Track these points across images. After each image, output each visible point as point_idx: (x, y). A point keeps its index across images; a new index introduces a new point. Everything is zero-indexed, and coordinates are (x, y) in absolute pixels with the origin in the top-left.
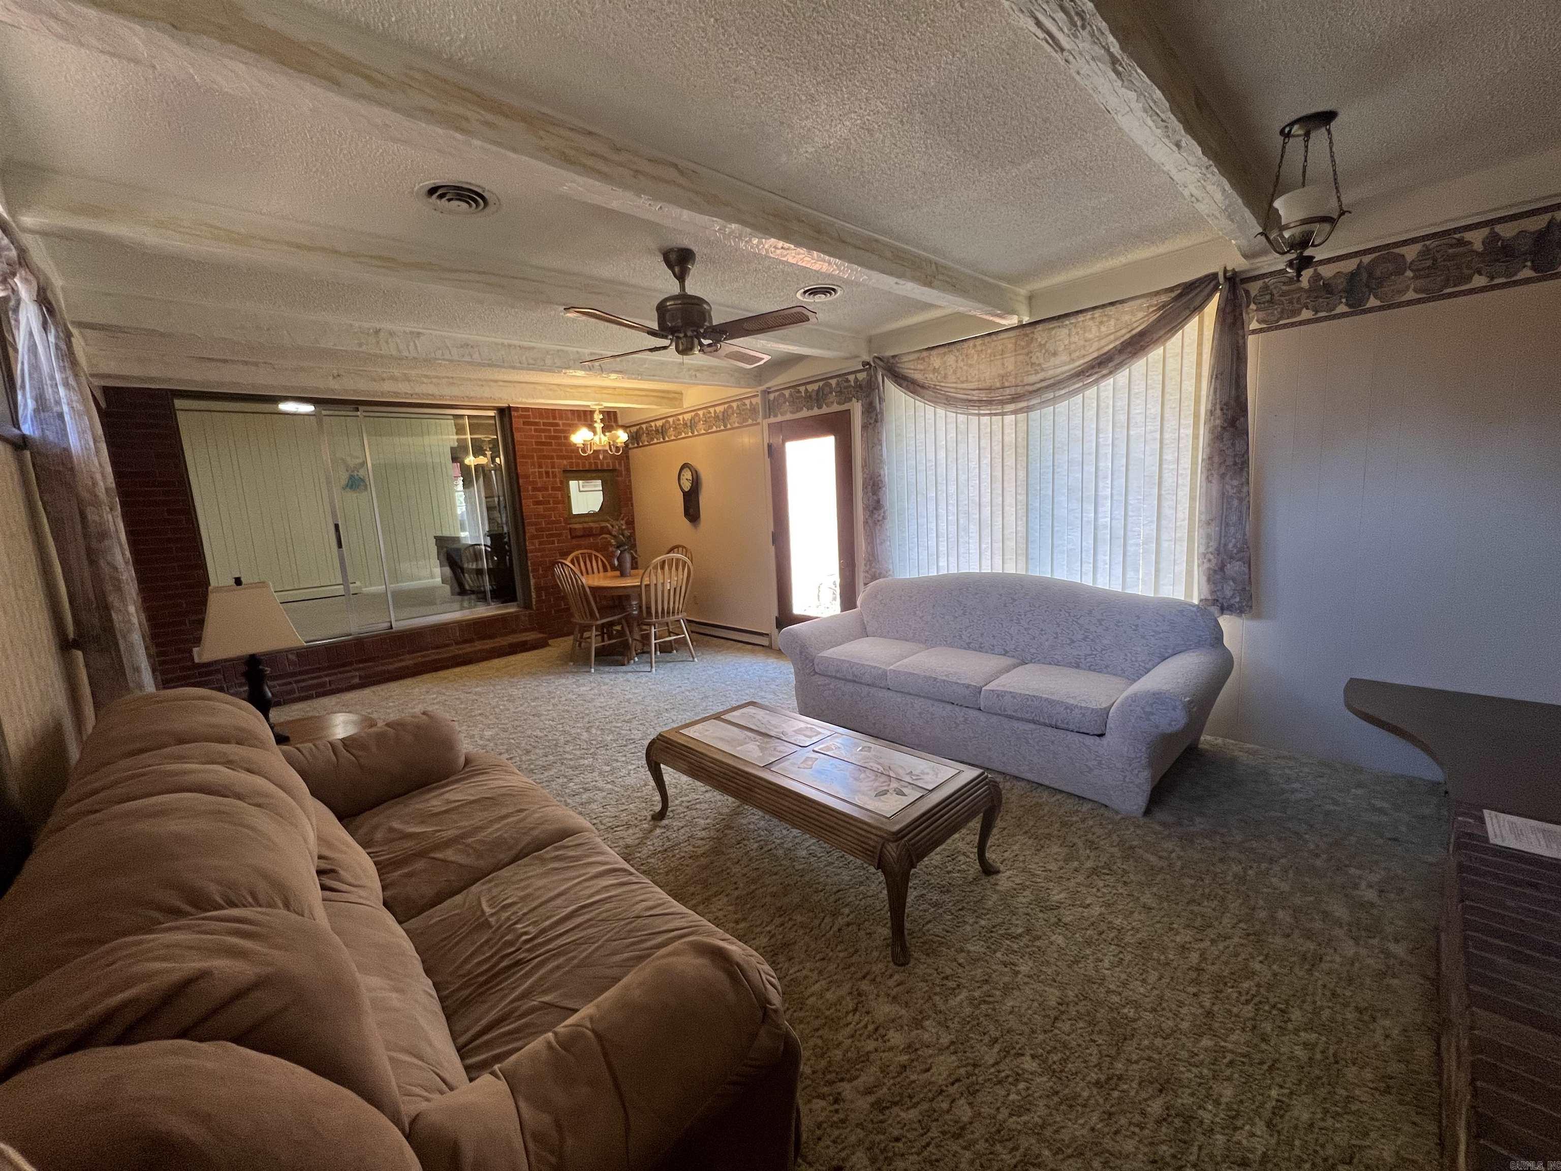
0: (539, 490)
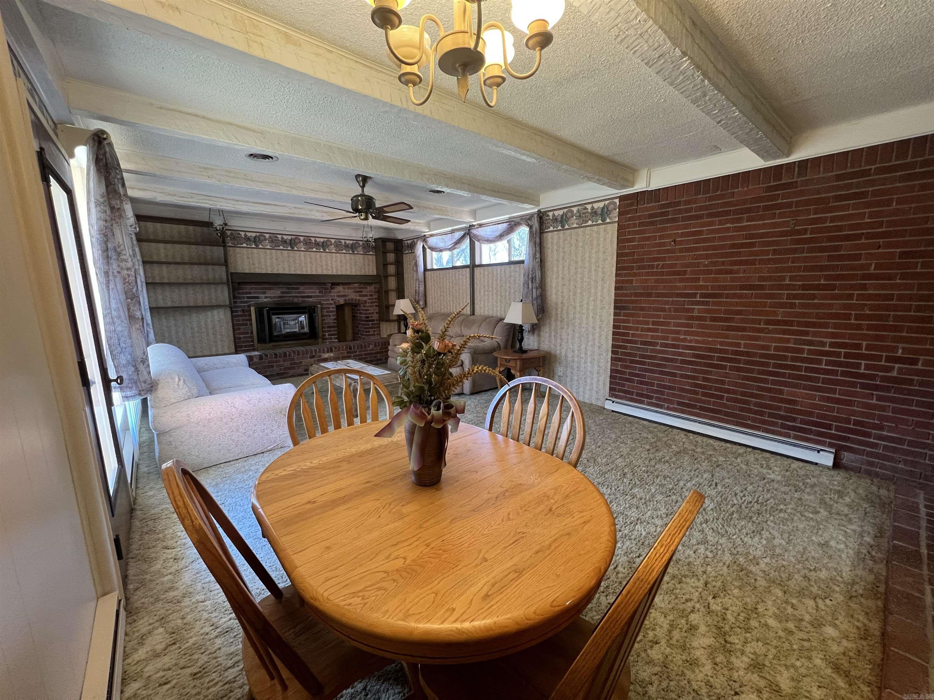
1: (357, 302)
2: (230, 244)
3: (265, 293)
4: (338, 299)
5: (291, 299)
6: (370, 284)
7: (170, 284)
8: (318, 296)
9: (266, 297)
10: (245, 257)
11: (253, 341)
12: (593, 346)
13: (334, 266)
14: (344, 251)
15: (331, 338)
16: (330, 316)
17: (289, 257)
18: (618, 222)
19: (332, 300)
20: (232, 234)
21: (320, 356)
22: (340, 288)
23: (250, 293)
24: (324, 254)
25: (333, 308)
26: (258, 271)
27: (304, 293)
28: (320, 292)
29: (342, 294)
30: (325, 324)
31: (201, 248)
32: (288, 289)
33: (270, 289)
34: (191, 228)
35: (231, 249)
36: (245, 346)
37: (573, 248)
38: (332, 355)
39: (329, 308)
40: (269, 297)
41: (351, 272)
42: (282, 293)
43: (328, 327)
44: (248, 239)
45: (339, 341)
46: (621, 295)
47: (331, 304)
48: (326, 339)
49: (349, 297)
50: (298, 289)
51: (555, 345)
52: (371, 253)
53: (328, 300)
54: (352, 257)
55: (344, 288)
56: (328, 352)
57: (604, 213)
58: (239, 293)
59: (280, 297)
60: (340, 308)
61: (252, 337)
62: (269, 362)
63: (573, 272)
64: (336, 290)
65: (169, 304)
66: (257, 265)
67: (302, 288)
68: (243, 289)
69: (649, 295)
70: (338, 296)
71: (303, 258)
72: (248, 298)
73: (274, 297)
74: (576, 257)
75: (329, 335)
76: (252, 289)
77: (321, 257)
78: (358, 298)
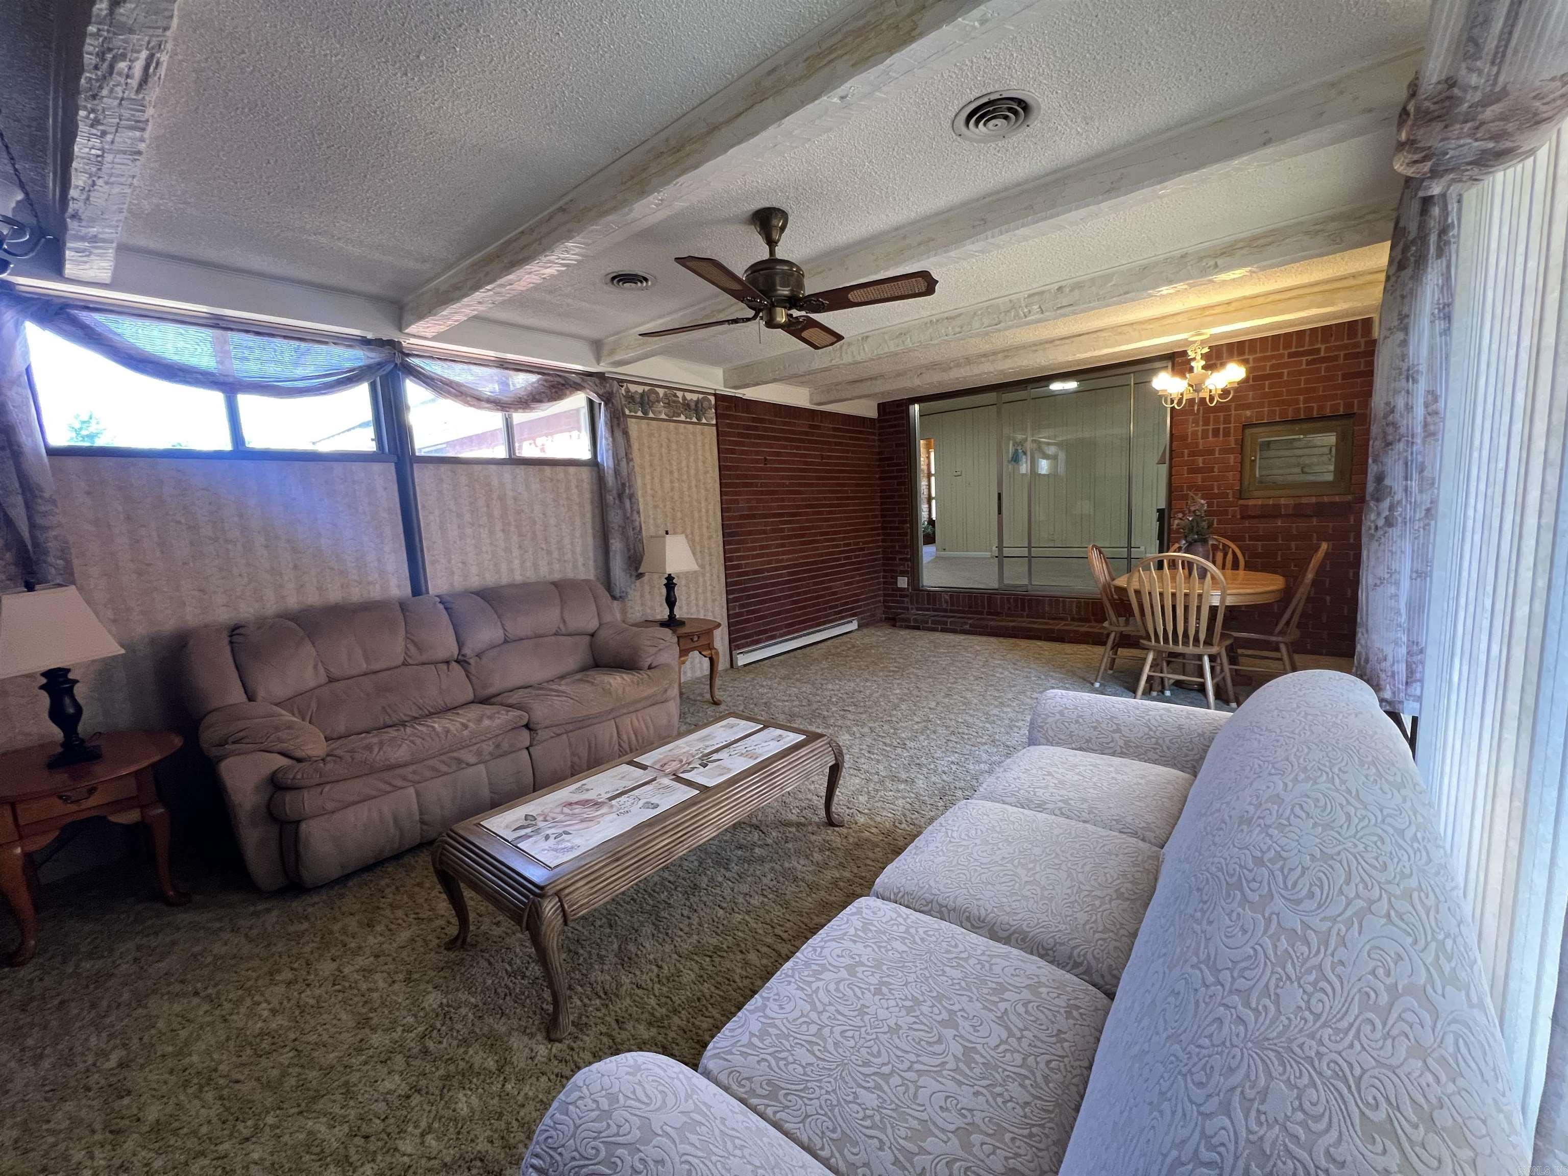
0: (1202, 453)
12: (704, 593)
18: (717, 425)
37: (664, 450)
46: (730, 518)
51: (652, 608)
57: (697, 409)
63: (667, 485)
69: (753, 516)
74: (671, 464)
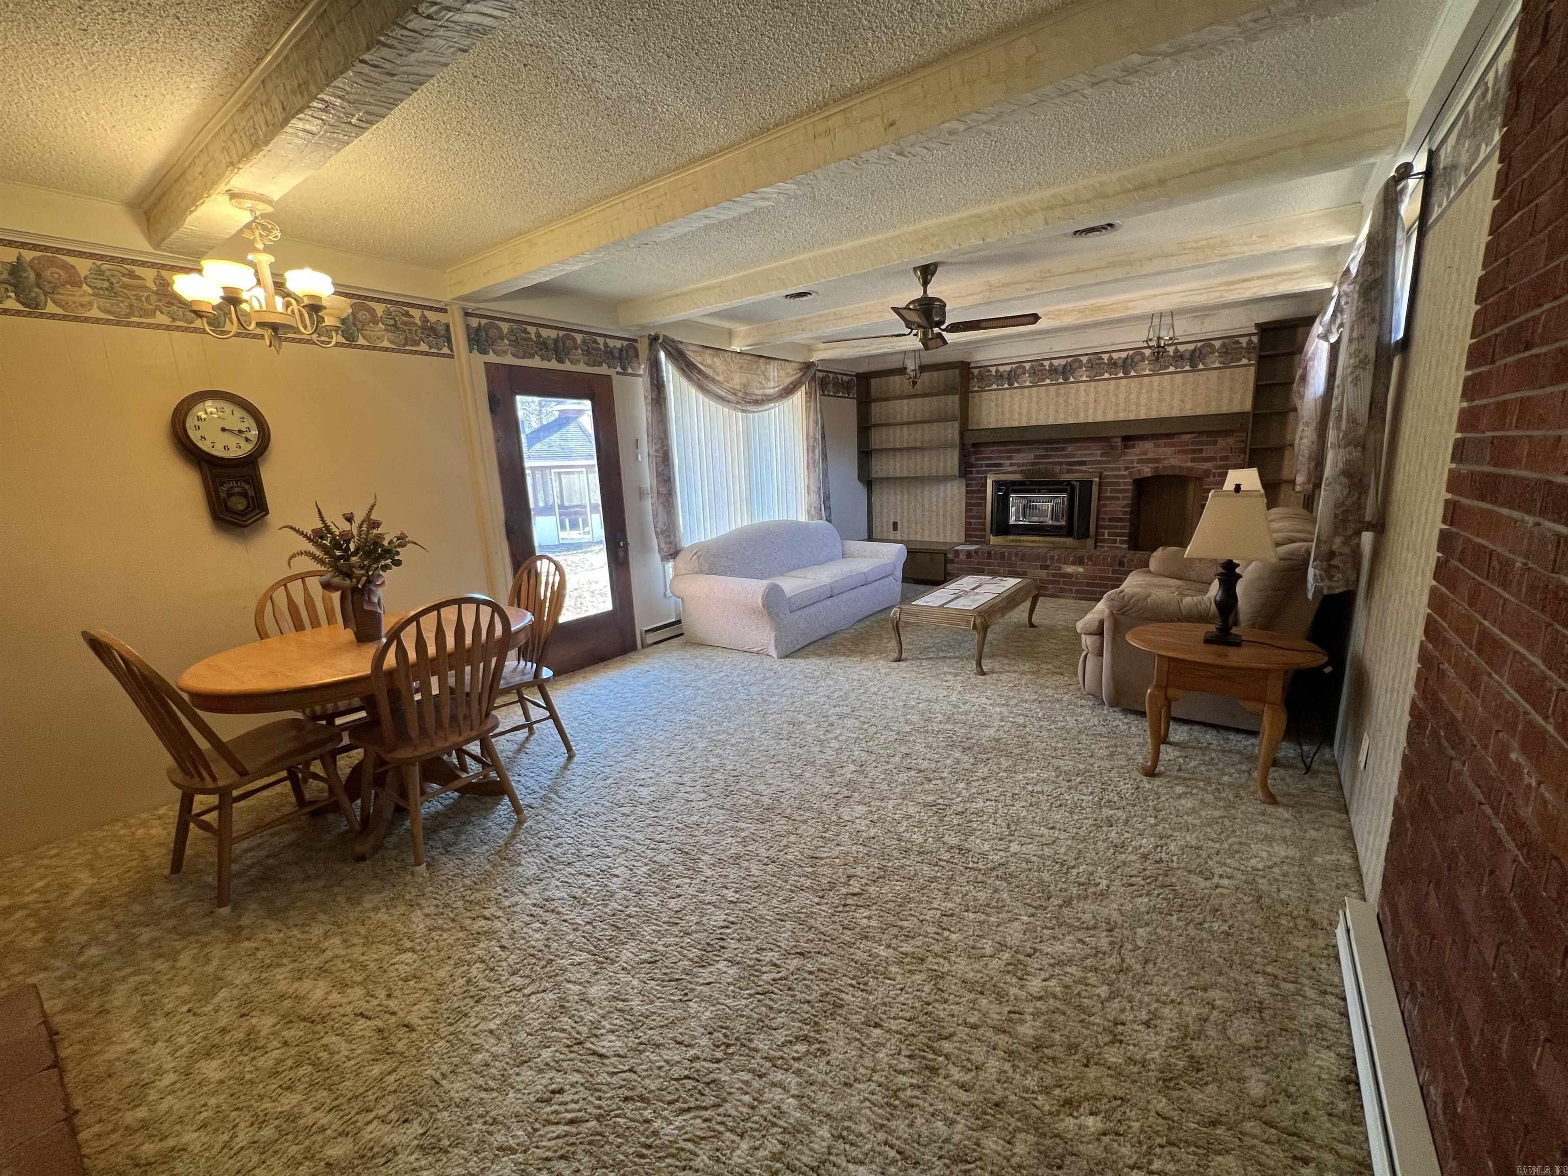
1: (1184, 473)
2: (976, 389)
3: (1010, 458)
4: (1139, 466)
5: (1050, 466)
6: (1226, 433)
7: (908, 449)
8: (1099, 462)
9: (1011, 465)
10: (993, 404)
11: (984, 530)
13: (1143, 402)
14: (1172, 369)
15: (1115, 541)
16: (1117, 498)
17: (1058, 395)
19: (1127, 468)
20: (980, 372)
21: (1059, 569)
22: (1148, 445)
23: (991, 458)
24: (1124, 381)
25: (1125, 484)
26: (1007, 424)
27: (1072, 456)
28: (1102, 455)
29: (1150, 456)
30: (1105, 513)
31: (942, 398)
32: (1047, 450)
33: (1018, 451)
34: (935, 374)
35: (976, 395)
36: (976, 536)
38: (1081, 570)
39: (1118, 484)
40: (1016, 464)
41: (1181, 410)
42: (1036, 457)
43: (1111, 520)
44: (1000, 376)
45: (1129, 549)
47: (1124, 477)
48: (1103, 541)
49: (1165, 463)
50: (1063, 449)
52: (1245, 361)
53: (1119, 469)
54: (1191, 377)
55: (1156, 446)
56: (1074, 563)
58: (977, 459)
59: (1033, 464)
60: (1140, 485)
61: (984, 524)
62: (979, 563)
64: (1137, 450)
65: (905, 474)
66: (1007, 415)
67: (1070, 449)
68: (982, 453)
70: (1140, 461)
71: (1083, 393)
72: (987, 465)
73: (1023, 464)
75: (1109, 534)
76: (992, 452)
77: (1117, 387)
78: (1189, 464)
